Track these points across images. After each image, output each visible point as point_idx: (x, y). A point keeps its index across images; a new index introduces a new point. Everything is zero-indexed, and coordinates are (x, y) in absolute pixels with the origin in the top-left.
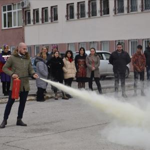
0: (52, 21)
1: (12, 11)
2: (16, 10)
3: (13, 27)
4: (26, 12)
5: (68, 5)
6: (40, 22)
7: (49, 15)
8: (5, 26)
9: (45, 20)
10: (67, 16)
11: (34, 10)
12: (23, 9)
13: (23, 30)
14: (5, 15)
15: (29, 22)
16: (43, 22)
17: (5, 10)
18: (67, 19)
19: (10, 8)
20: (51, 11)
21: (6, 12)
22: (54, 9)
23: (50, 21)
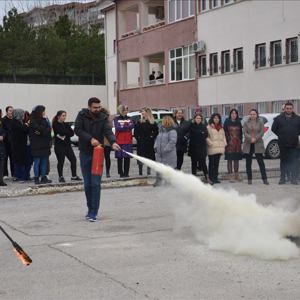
0: (235, 70)
1: (183, 57)
2: (187, 56)
3: (183, 79)
4: (200, 58)
5: (257, 46)
6: (219, 72)
7: (231, 61)
8: (173, 79)
9: (226, 69)
10: (256, 63)
11: (211, 55)
12: (197, 54)
13: (197, 84)
14: (173, 62)
15: (205, 73)
16: (222, 72)
17: (172, 56)
18: (256, 67)
19: (179, 53)
20: (234, 56)
21: (175, 59)
22: (239, 53)
23: (232, 70)
